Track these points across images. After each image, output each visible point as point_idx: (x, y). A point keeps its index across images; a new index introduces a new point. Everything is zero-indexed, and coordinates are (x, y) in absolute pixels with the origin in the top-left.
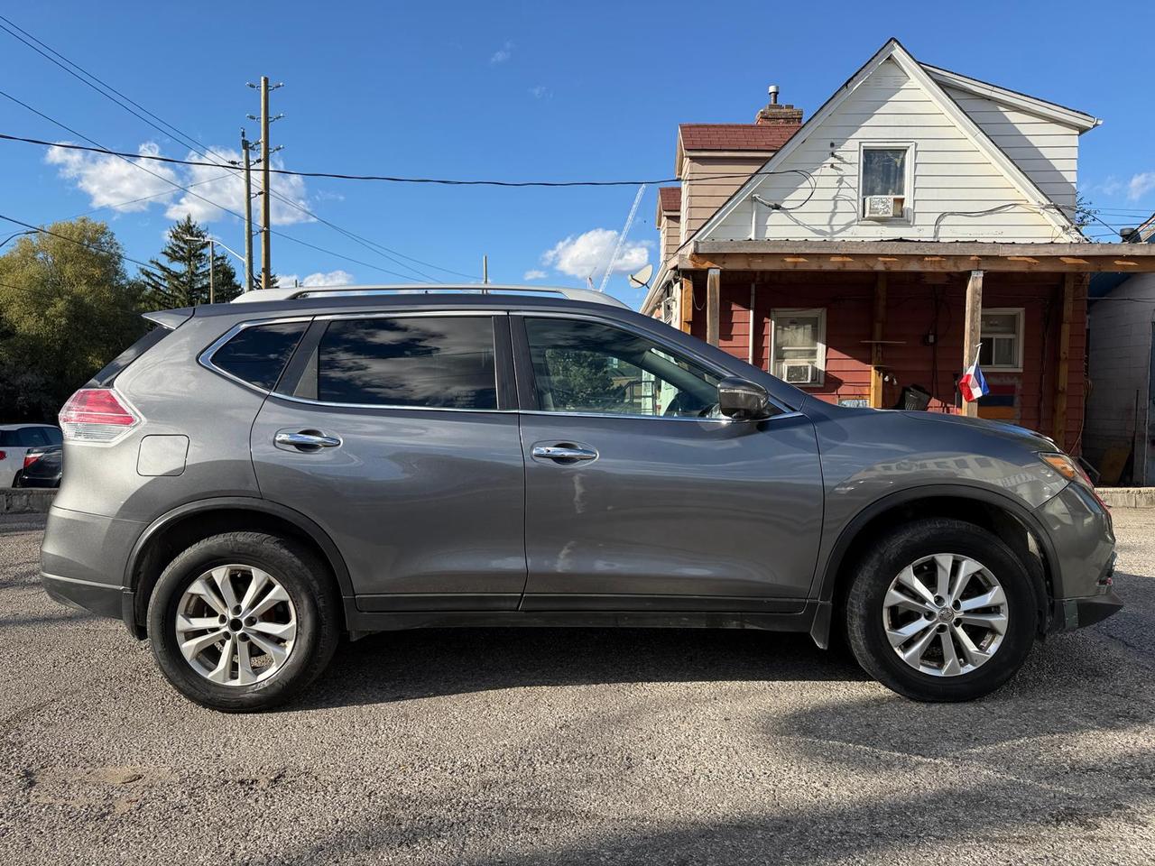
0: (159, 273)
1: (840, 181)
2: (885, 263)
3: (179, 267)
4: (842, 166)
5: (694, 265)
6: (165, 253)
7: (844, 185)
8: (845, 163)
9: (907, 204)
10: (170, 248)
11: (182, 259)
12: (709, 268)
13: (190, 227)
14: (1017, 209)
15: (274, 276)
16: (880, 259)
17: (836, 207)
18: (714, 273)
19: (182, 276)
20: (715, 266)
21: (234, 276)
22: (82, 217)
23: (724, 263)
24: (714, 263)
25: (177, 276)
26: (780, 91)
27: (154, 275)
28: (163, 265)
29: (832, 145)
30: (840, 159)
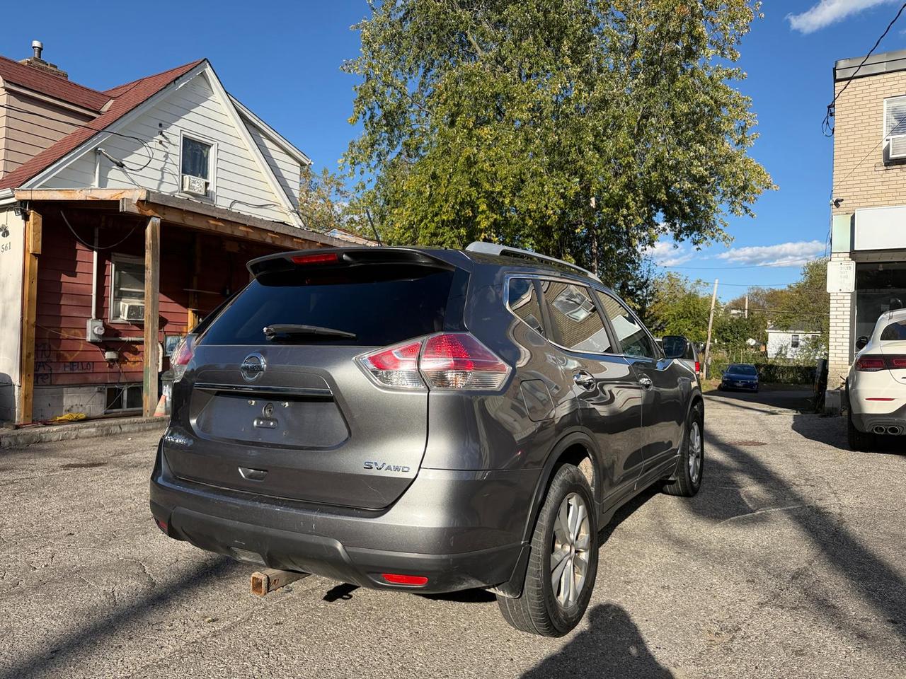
1: (166, 157)
2: (272, 237)
4: (167, 145)
5: (140, 211)
7: (168, 161)
8: (170, 143)
9: (211, 188)
12: (151, 217)
14: (275, 208)
16: (269, 234)
17: (163, 178)
18: (155, 221)
20: (157, 215)
23: (164, 214)
24: (156, 212)
26: (44, 48)
29: (160, 125)
30: (166, 138)
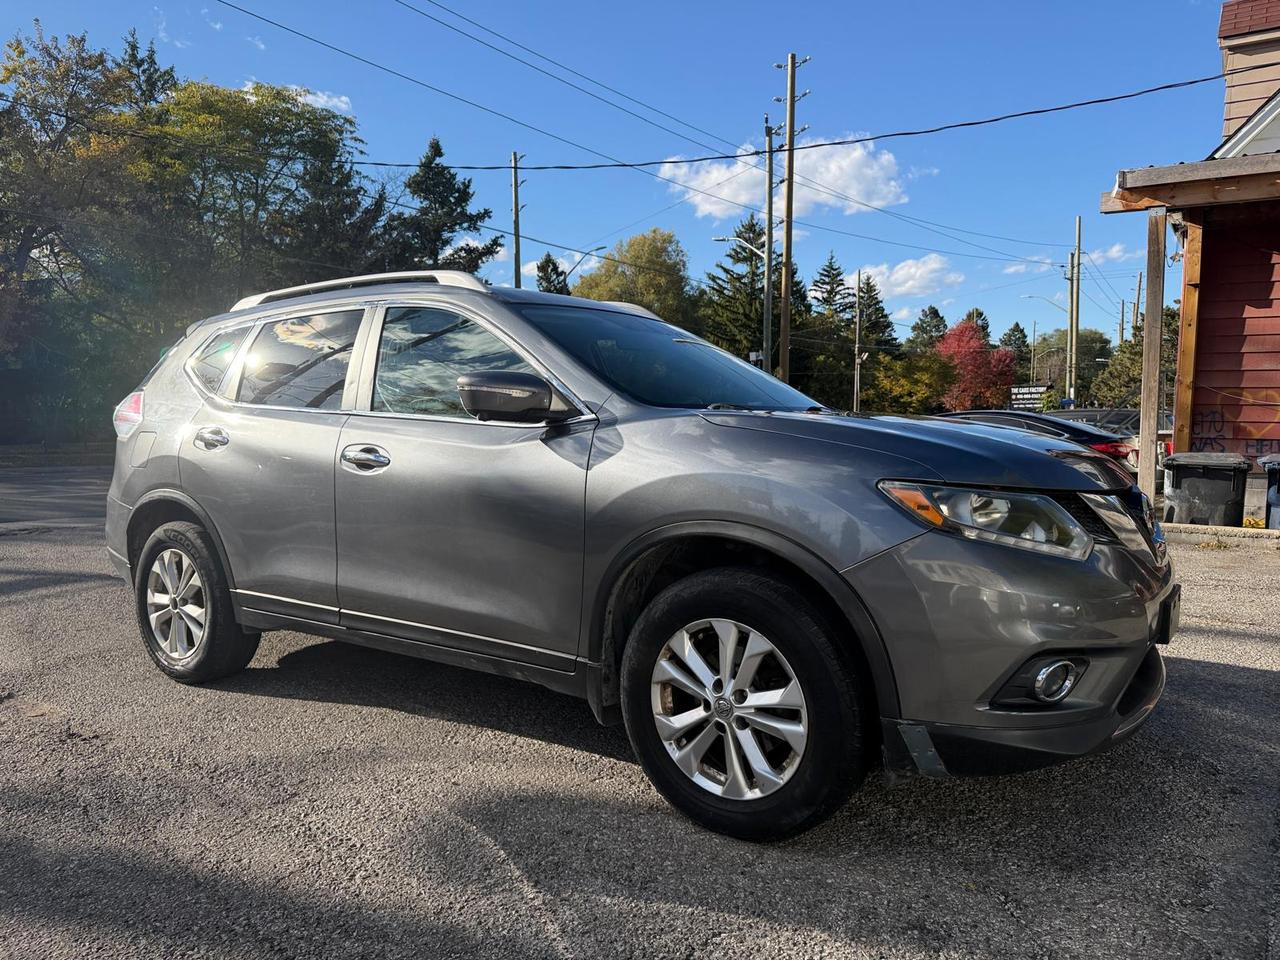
0: (723, 275)
3: (742, 269)
5: (1125, 206)
6: (730, 256)
10: (734, 250)
11: (745, 260)
12: (1147, 208)
13: (753, 225)
15: (839, 268)
19: (744, 277)
21: (795, 273)
22: (653, 229)
23: (1174, 197)
24: (1156, 198)
25: (739, 278)
27: (720, 279)
28: (728, 268)
